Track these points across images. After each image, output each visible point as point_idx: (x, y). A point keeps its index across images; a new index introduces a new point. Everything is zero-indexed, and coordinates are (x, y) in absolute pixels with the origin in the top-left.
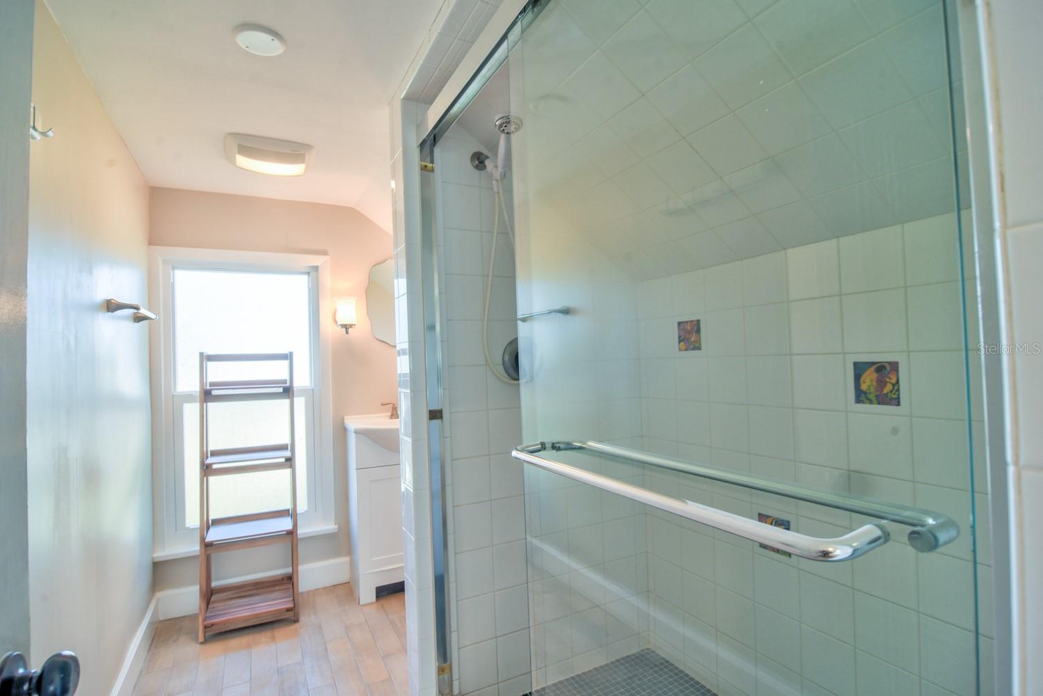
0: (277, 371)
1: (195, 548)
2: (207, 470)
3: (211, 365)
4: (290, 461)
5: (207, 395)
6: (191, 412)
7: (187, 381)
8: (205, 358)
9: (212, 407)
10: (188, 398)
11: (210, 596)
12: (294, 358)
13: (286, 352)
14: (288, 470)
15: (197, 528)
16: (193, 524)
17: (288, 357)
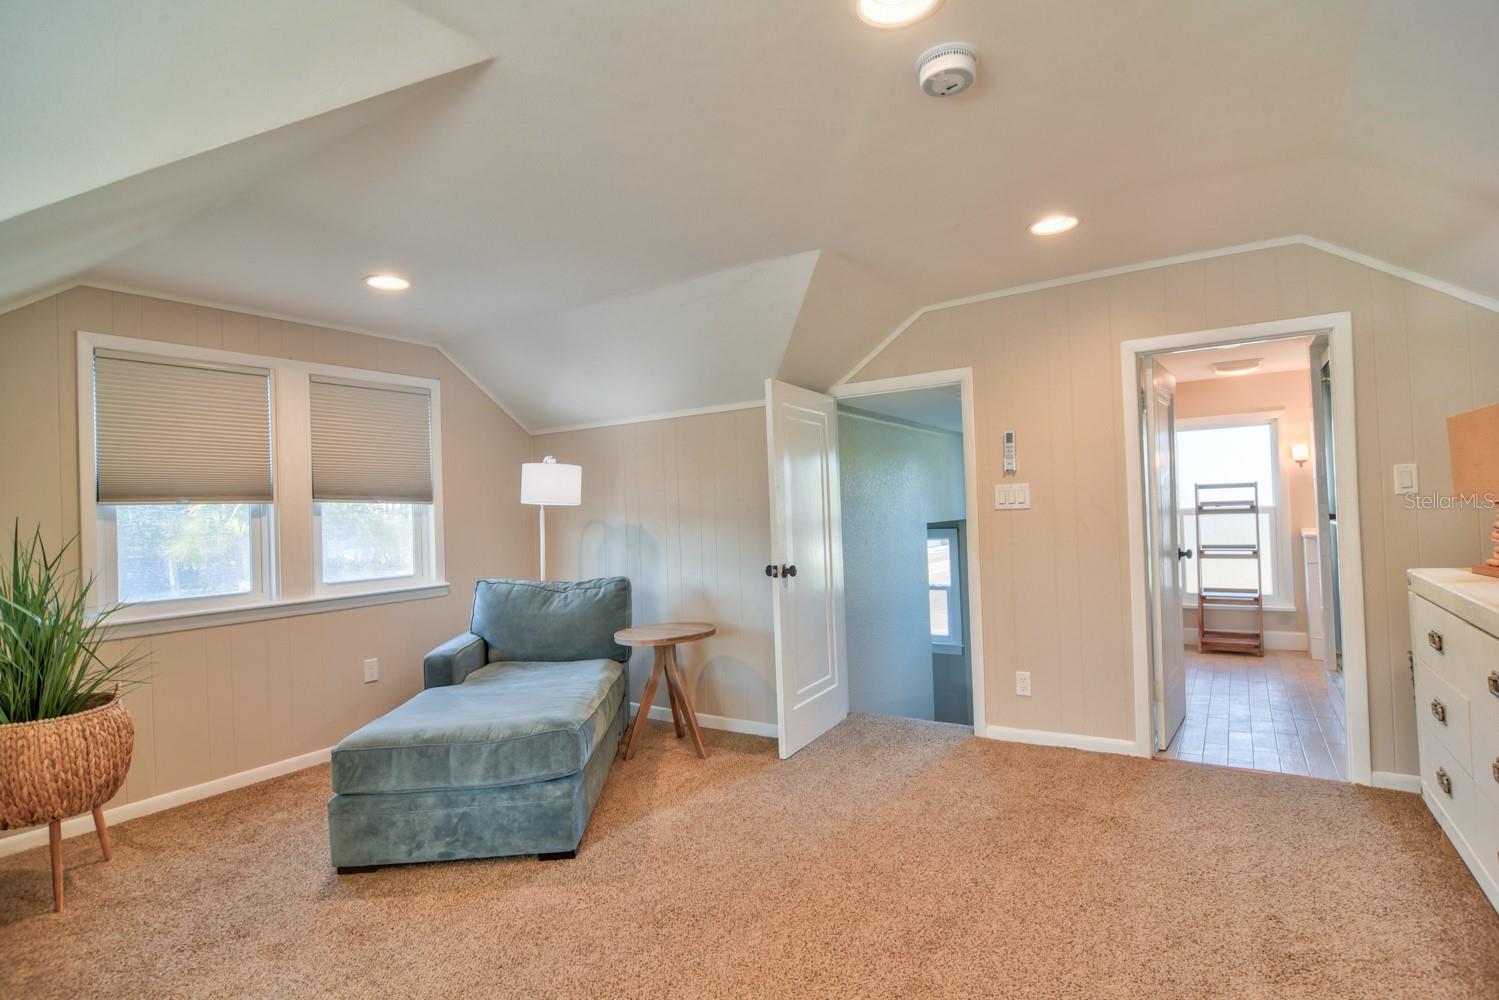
0: (1246, 495)
1: (1195, 604)
2: (1201, 553)
3: (1200, 491)
4: (1256, 554)
5: (1200, 510)
6: (1189, 521)
8: (1198, 487)
9: (1201, 517)
10: (1188, 512)
11: (1204, 634)
12: (1259, 485)
13: (1252, 481)
14: (1256, 561)
15: (1196, 591)
16: (1192, 588)
17: (1254, 485)
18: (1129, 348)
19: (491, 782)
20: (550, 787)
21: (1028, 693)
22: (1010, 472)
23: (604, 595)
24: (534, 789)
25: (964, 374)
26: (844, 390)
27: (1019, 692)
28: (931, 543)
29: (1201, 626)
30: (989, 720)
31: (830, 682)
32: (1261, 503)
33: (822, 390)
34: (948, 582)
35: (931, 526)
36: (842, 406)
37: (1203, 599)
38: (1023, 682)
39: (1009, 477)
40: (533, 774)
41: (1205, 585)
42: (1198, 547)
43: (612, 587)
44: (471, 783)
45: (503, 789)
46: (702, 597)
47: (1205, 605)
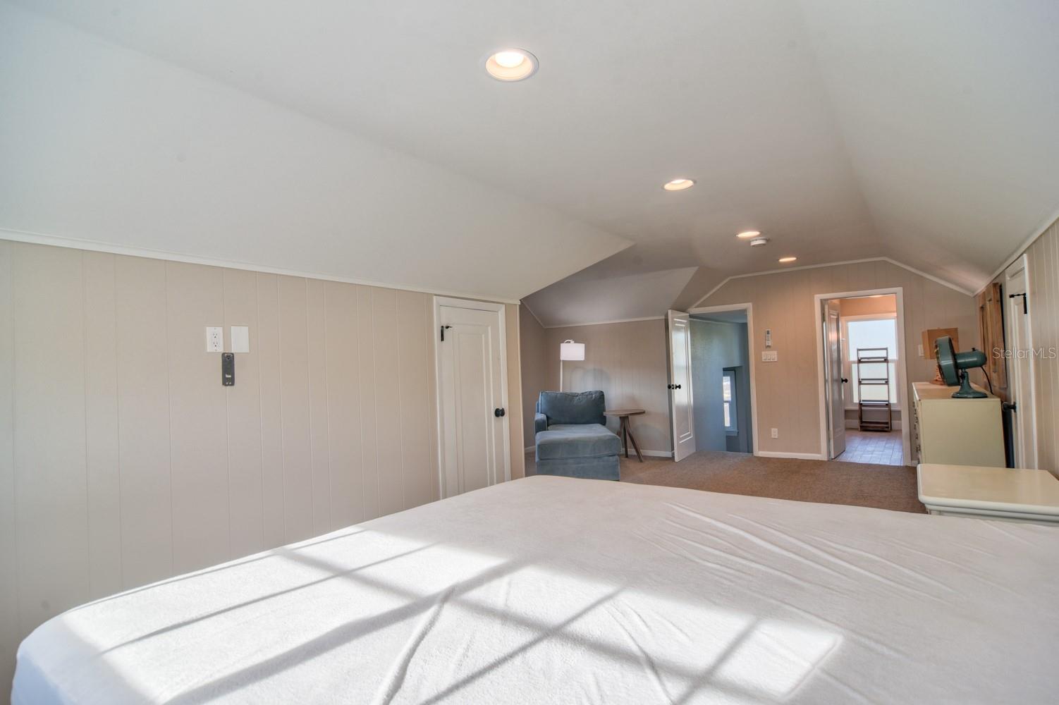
0: (883, 354)
1: (857, 408)
2: (860, 383)
3: (860, 352)
4: (887, 383)
5: (859, 361)
6: (855, 367)
7: (853, 357)
8: (859, 350)
9: (861, 365)
10: (854, 362)
11: (862, 422)
12: (889, 349)
13: (885, 347)
14: (887, 386)
15: (858, 402)
16: (856, 400)
17: (886, 349)
18: (817, 298)
19: (592, 455)
20: (611, 458)
21: (776, 437)
22: (769, 346)
23: (595, 397)
24: (606, 458)
25: (748, 306)
26: (694, 310)
27: (773, 437)
28: (724, 378)
29: (861, 418)
30: (759, 449)
31: (689, 435)
32: (889, 358)
33: (683, 311)
34: (730, 399)
35: (725, 370)
36: (691, 316)
37: (861, 404)
38: (775, 432)
39: (768, 349)
40: (606, 453)
41: (862, 399)
42: (859, 379)
43: (598, 394)
44: (586, 455)
45: (595, 458)
46: (633, 399)
47: (863, 408)
